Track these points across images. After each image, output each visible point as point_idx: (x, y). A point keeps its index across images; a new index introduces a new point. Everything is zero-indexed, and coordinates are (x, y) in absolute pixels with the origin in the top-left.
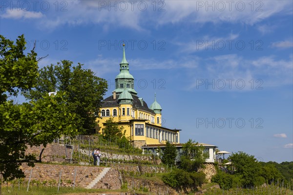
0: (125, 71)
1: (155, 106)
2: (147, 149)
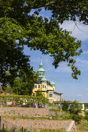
0: (42, 68)
2: (55, 103)
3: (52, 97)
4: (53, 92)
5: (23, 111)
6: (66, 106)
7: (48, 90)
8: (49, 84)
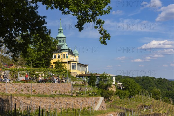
0: (61, 33)
1: (75, 52)
2: (79, 77)
3: (75, 69)
4: (76, 63)
5: (39, 87)
6: (93, 79)
7: (70, 60)
8: (71, 53)
